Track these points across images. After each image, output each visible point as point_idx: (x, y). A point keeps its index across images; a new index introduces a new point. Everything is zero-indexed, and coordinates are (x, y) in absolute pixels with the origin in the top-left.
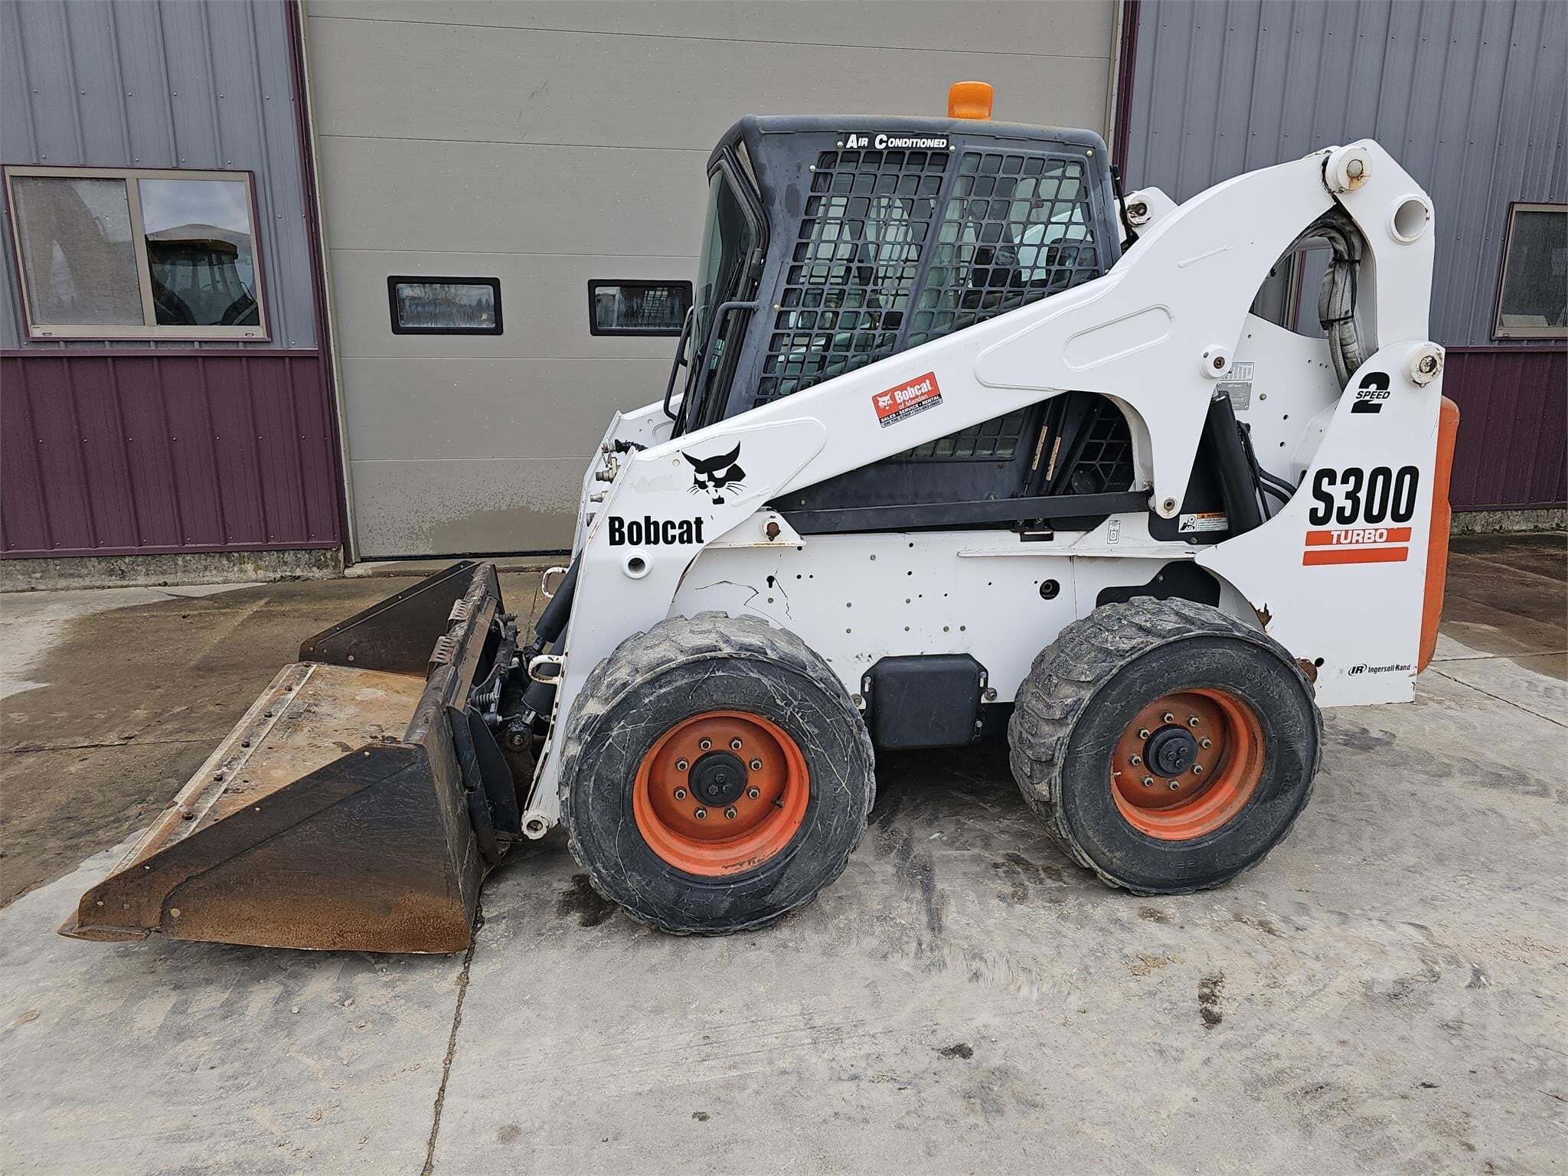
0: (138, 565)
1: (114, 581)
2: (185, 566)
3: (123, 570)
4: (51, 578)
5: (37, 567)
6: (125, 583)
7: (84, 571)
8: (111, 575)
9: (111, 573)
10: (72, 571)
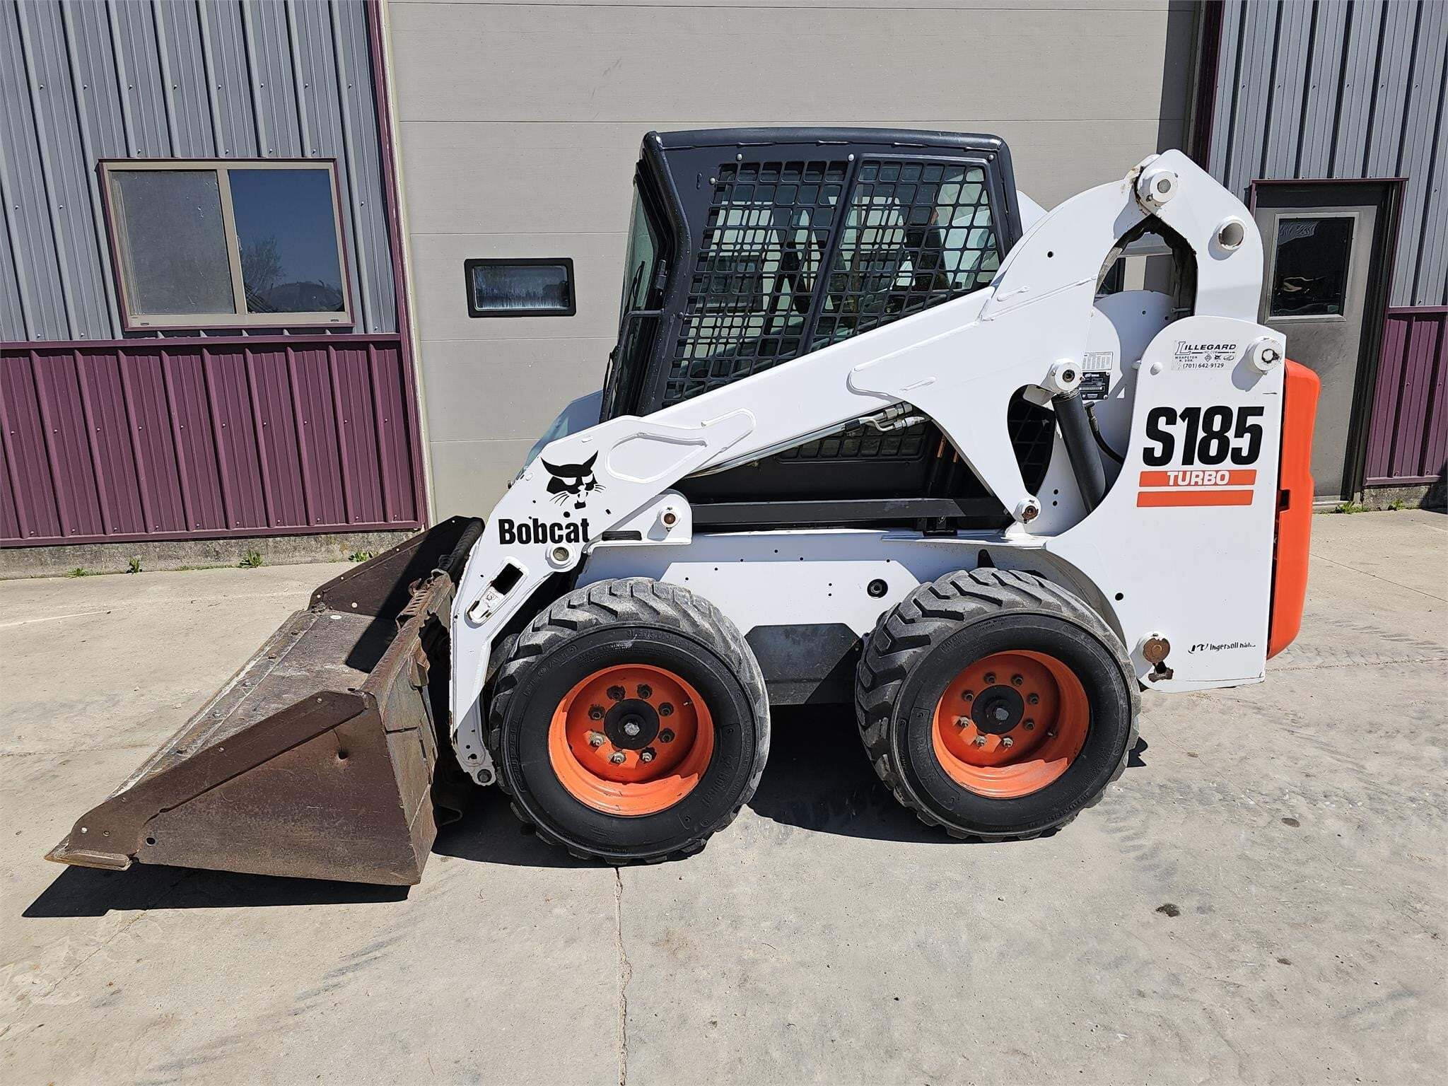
0: (231, 547)
1: (209, 561)
2: (275, 547)
3: (217, 552)
4: (151, 560)
5: (138, 550)
6: (219, 564)
7: (182, 553)
8: (207, 557)
9: (206, 554)
10: (170, 553)
